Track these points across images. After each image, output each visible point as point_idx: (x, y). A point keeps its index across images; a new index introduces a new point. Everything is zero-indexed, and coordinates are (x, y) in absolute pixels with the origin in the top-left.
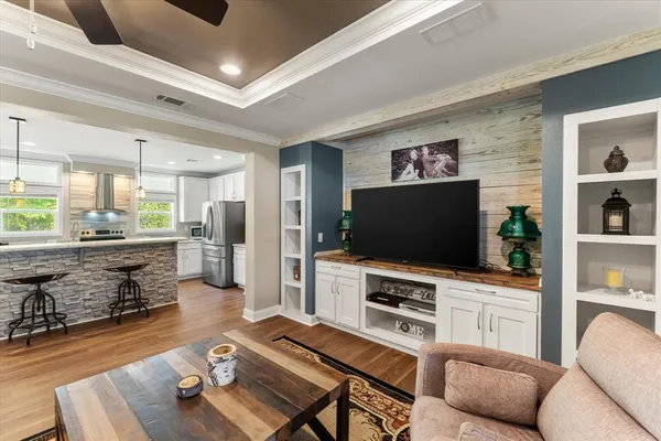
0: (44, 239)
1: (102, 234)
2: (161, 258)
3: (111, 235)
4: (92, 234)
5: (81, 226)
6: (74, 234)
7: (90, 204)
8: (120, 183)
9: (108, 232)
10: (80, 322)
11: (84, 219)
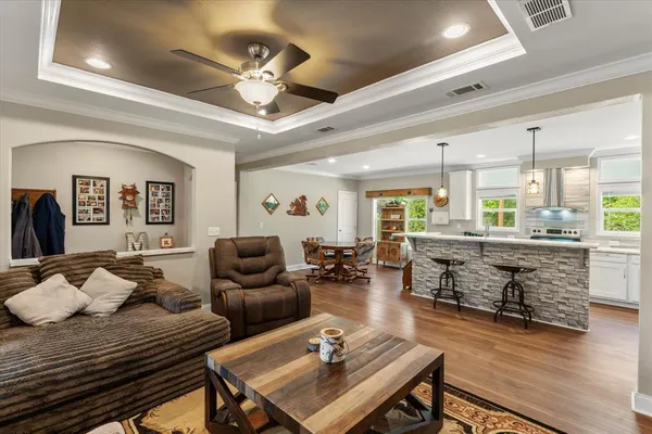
0: (506, 234)
1: (554, 233)
2: (562, 267)
3: (563, 235)
4: (544, 233)
5: (533, 224)
6: (527, 231)
7: (540, 202)
8: (574, 177)
9: (559, 232)
10: (480, 308)
11: (537, 217)
